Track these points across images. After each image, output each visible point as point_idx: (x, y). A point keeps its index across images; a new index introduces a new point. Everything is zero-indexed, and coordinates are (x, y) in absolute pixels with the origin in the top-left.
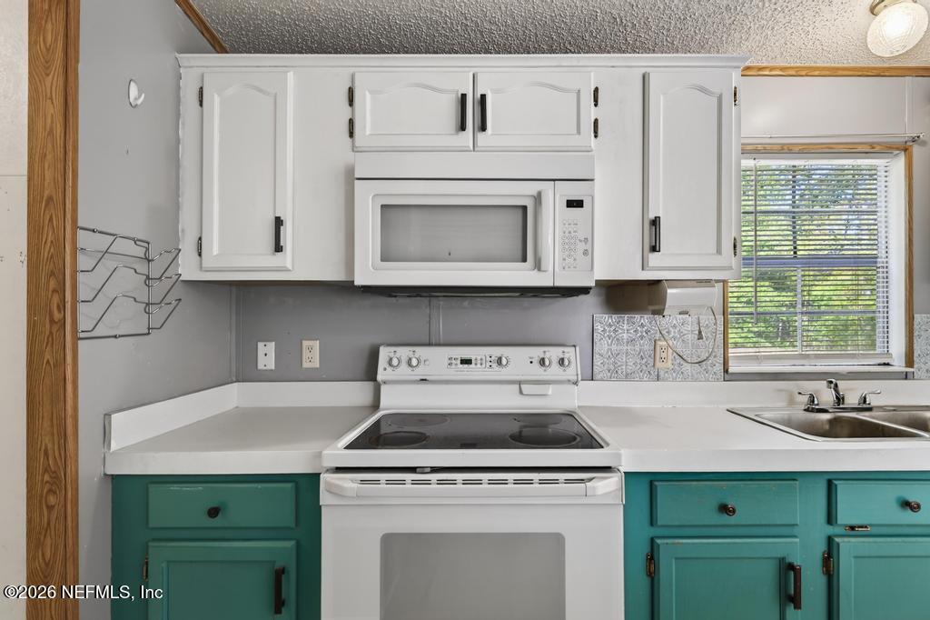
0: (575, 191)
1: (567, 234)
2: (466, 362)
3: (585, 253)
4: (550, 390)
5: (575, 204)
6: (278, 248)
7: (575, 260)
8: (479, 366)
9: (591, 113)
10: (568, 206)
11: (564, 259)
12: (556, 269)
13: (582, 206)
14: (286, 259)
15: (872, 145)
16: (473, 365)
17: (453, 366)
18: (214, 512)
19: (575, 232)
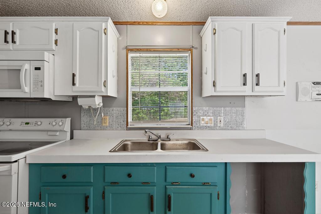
0: (38, 64)
1: (35, 79)
2: (27, 123)
3: (41, 86)
4: (57, 133)
5: (38, 69)
7: (38, 88)
8: (31, 125)
10: (35, 70)
11: (34, 88)
12: (31, 91)
13: (40, 70)
15: (178, 49)
16: (29, 125)
17: (22, 125)
19: (38, 78)
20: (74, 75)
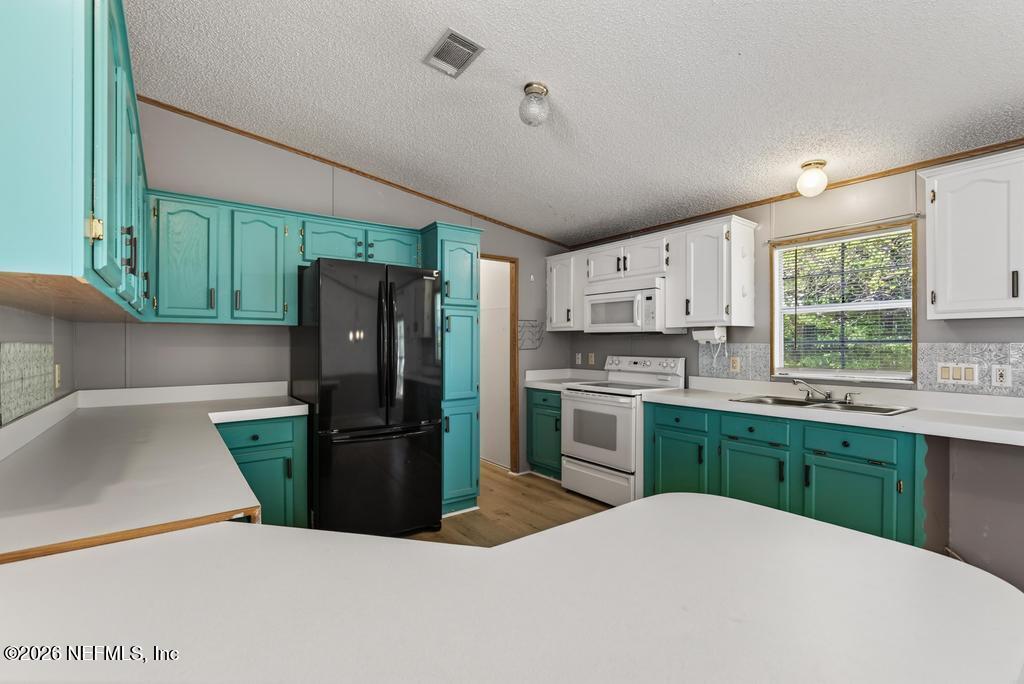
0: (648, 293)
1: (647, 311)
2: (635, 363)
3: (653, 317)
4: (669, 378)
5: (649, 298)
6: (568, 320)
7: (649, 321)
8: (640, 365)
9: (665, 254)
10: (646, 299)
11: (646, 321)
12: (643, 325)
13: (652, 299)
14: (571, 323)
16: (638, 365)
17: (630, 365)
18: (544, 400)
19: (649, 309)
20: (688, 302)
